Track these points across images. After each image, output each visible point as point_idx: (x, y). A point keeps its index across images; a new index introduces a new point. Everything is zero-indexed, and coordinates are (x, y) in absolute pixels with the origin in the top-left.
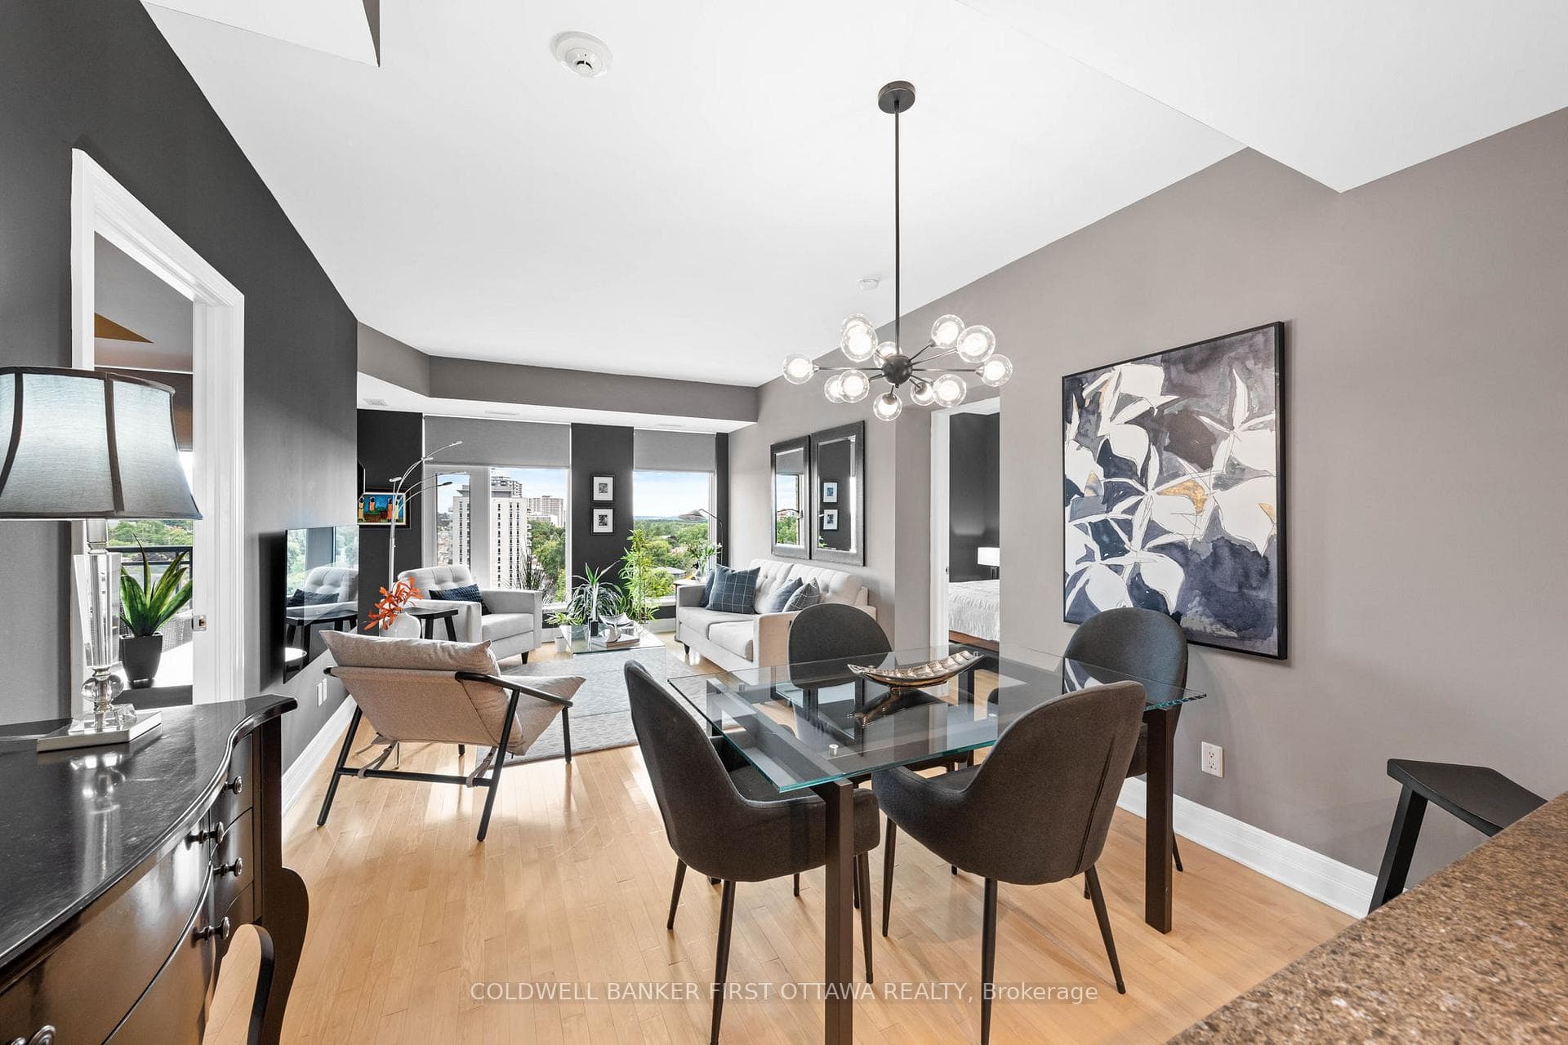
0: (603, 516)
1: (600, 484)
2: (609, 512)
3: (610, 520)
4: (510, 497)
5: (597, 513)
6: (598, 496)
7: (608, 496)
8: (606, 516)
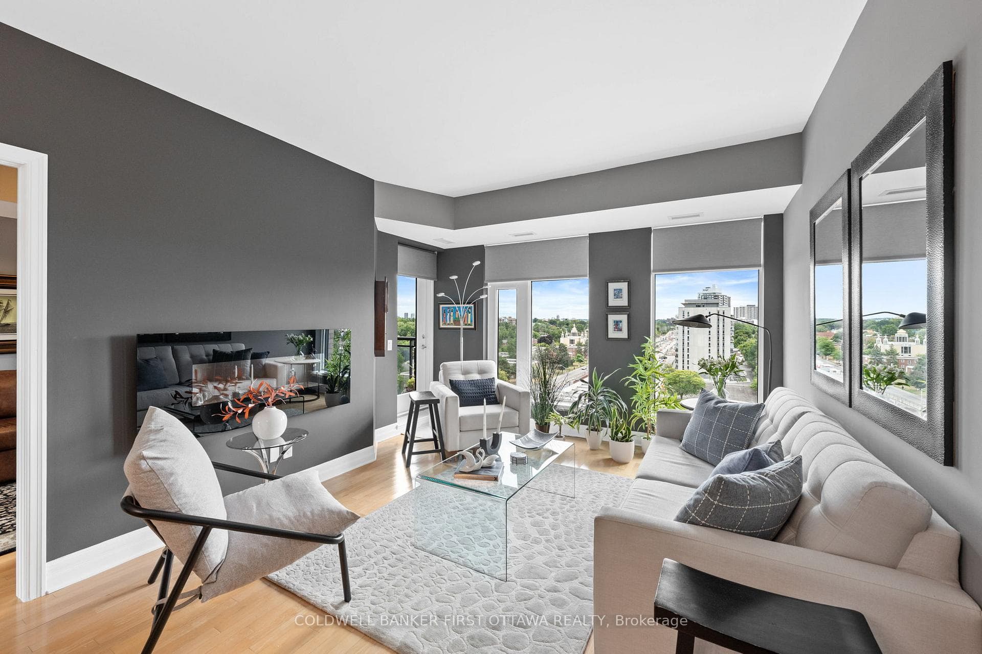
0: (617, 322)
1: (615, 290)
2: (624, 318)
3: (624, 325)
4: (717, 307)
5: (612, 318)
6: (613, 302)
7: (623, 302)
8: (621, 321)
